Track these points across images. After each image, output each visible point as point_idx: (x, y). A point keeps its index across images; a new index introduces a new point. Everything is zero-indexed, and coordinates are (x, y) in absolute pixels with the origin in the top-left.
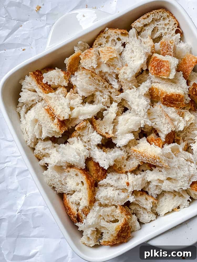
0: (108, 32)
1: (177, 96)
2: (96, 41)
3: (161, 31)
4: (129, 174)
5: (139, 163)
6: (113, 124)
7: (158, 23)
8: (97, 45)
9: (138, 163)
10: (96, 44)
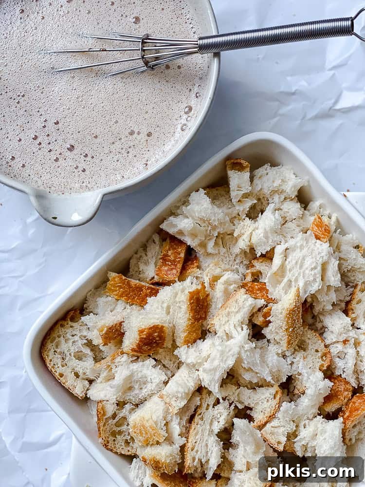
0: (105, 438)
1: (193, 303)
2: (123, 453)
3: (80, 346)
4: (328, 342)
5: (306, 329)
6: (257, 388)
7: (68, 354)
8: (129, 448)
9: (306, 331)
10: (129, 451)
